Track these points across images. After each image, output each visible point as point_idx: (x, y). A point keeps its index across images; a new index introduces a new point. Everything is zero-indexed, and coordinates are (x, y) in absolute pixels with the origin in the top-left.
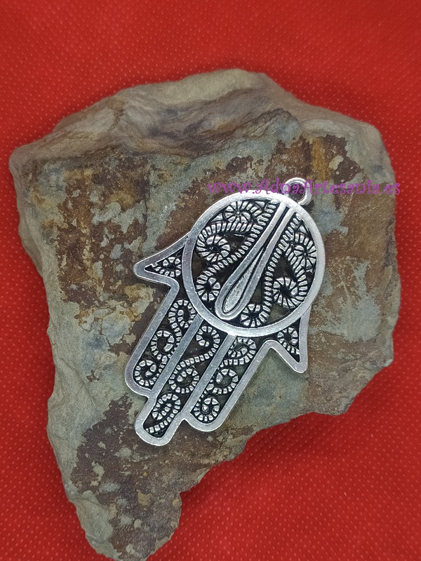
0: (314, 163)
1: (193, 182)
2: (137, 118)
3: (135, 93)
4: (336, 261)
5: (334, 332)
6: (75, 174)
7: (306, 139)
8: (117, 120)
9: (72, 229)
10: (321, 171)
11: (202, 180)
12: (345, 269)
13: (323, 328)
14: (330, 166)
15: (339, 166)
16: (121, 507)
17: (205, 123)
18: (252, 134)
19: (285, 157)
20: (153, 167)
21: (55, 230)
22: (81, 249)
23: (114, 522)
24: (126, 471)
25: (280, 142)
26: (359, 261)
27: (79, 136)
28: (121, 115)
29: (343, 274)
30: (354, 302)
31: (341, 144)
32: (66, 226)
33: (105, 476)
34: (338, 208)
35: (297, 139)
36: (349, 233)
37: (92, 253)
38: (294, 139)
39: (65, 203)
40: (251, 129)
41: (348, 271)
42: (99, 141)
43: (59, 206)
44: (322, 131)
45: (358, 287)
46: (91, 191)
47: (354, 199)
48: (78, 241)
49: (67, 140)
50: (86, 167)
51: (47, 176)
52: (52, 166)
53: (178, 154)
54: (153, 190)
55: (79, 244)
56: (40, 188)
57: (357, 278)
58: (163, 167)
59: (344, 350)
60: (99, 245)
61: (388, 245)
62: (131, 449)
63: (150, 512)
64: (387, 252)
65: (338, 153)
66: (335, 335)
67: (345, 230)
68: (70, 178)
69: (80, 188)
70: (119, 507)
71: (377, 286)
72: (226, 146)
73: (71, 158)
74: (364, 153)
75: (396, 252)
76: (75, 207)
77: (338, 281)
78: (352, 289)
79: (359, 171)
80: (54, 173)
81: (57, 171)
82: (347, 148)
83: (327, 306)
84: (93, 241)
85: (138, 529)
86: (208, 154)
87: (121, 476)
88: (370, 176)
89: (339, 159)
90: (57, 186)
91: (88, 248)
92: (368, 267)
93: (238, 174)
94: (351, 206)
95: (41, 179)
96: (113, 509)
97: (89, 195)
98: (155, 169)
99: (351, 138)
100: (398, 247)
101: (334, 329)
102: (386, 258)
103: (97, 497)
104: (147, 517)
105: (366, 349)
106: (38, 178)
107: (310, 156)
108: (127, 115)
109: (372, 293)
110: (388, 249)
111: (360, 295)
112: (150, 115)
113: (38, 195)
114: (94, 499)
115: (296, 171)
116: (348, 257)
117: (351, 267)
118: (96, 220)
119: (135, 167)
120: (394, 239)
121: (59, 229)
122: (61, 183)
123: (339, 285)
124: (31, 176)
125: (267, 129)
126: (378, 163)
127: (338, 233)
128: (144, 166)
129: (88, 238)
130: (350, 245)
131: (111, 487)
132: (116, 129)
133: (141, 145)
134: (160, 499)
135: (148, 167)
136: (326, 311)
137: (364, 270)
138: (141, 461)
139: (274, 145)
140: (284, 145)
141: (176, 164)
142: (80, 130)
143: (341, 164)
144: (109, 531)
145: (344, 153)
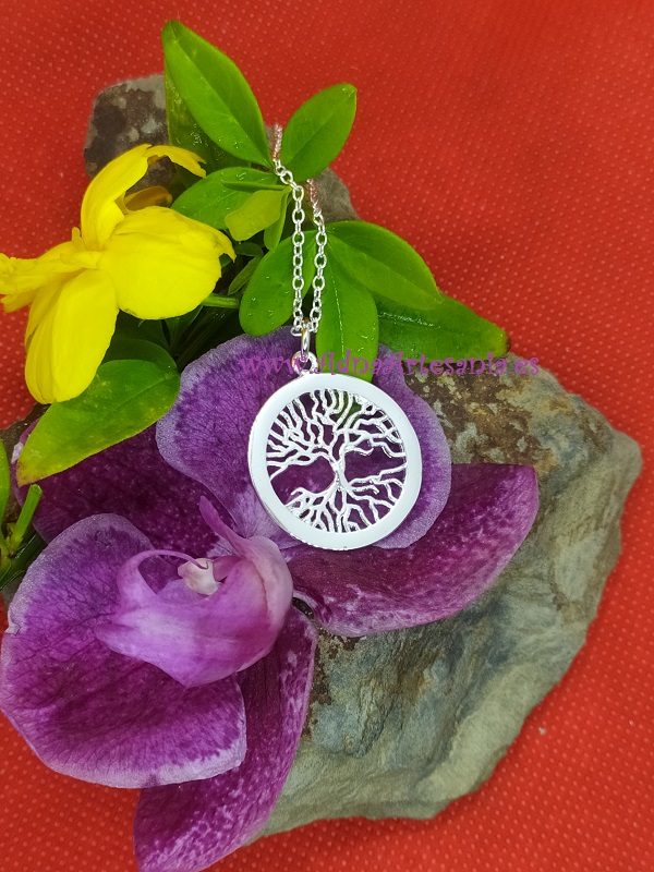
2: (533, 612)
3: (564, 651)
6: (543, 468)
8: (554, 588)
9: (490, 397)
17: (443, 670)
21: (508, 382)
22: (459, 382)
27: (582, 530)
28: (555, 599)
32: (500, 395)
37: (441, 385)
39: (524, 424)
43: (528, 414)
48: (471, 390)
51: (574, 442)
52: (578, 457)
55: (467, 386)
56: (569, 420)
60: (442, 401)
68: (545, 458)
69: (522, 454)
73: (566, 486)
76: (509, 428)
80: (569, 450)
81: (568, 456)
84: (452, 402)
90: (551, 438)
91: (452, 389)
95: (578, 433)
97: (505, 455)
106: (582, 432)
108: (549, 605)
112: (521, 630)
122: (550, 445)
124: (593, 427)
129: (461, 402)
132: (545, 571)
142: (587, 541)
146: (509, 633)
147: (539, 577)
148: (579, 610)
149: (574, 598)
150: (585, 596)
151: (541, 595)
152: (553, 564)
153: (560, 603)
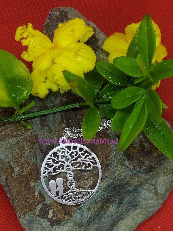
1: (109, 170)
4: (30, 169)
5: (16, 138)
7: (69, 217)
8: (156, 188)
10: (56, 206)
11: (105, 172)
12: (24, 168)
13: (22, 137)
14: (52, 210)
17: (117, 206)
20: (129, 168)
25: (80, 208)
26: (19, 175)
27: (168, 173)
29: (24, 165)
30: (13, 155)
31: (52, 224)
34: (40, 193)
36: (30, 184)
41: (22, 167)
42: (158, 174)
44: (63, 225)
45: (14, 163)
47: (35, 201)
50: (157, 157)
53: (121, 179)
54: (124, 158)
58: (125, 170)
59: (8, 133)
61: (10, 190)
64: (8, 186)
65: (51, 218)
67: (32, 184)
71: (6, 168)
72: (102, 194)
74: (40, 226)
75: (4, 189)
77: (25, 160)
78: (17, 160)
79: (38, 215)
82: (49, 223)
83: (24, 147)
86: (109, 186)
88: (32, 216)
89: (50, 216)
92: (14, 174)
93: (91, 184)
94: (35, 197)
100: (4, 191)
102: (8, 183)
108: (153, 193)
109: (7, 164)
110: (9, 188)
111: (12, 160)
116: (25, 174)
117: (22, 170)
119: (137, 165)
120: (8, 195)
123: (23, 159)
126: (31, 225)
127: (34, 182)
128: (133, 167)
130: (27, 179)
135: (131, 167)
136: (23, 145)
137: (15, 172)
141: (120, 174)
142: (168, 176)
143: (48, 214)
145: (49, 220)
146: (139, 199)
147: (152, 184)
148: (161, 197)
149: (161, 193)
150: (164, 193)
151: (151, 190)
152: (157, 181)
153: (156, 193)
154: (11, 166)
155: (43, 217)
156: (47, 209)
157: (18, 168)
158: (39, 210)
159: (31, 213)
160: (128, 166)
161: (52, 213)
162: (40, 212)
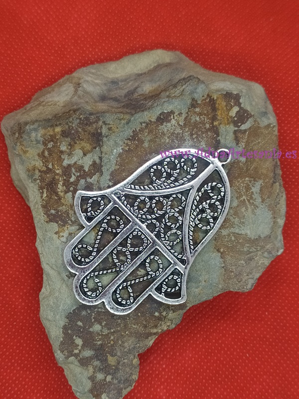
0: (219, 113)
1: (133, 131)
2: (90, 88)
3: (88, 71)
4: (238, 182)
5: (240, 232)
6: (49, 131)
7: (211, 96)
8: (76, 91)
9: (49, 171)
10: (224, 118)
11: (139, 130)
12: (245, 187)
13: (232, 230)
14: (230, 114)
15: (236, 114)
16: (96, 367)
17: (139, 90)
18: (173, 95)
19: (197, 110)
20: (104, 122)
21: (37, 172)
22: (56, 184)
23: (92, 378)
24: (98, 341)
25: (193, 99)
26: (255, 180)
27: (50, 104)
28: (79, 87)
29: (244, 190)
30: (253, 210)
31: (237, 98)
32: (44, 169)
33: (83, 346)
34: (237, 144)
35: (206, 96)
36: (246, 161)
37: (64, 187)
38: (203, 96)
39: (43, 152)
40: (172, 91)
41: (248, 188)
42: (64, 106)
43: (39, 155)
44: (223, 89)
45: (256, 199)
46: (61, 142)
47: (248, 137)
48: (54, 178)
49: (41, 107)
50: (56, 125)
51: (29, 134)
52: (32, 127)
53: (121, 113)
54: (105, 139)
55: (54, 180)
56: (24, 143)
57: (255, 193)
58: (111, 123)
59: (248, 245)
60: (69, 181)
61: (275, 168)
62: (101, 325)
63: (117, 369)
64: (274, 173)
65: (235, 105)
66: (241, 234)
67: (243, 159)
68: (45, 134)
69: (53, 141)
70: (95, 368)
71: (268, 197)
72: (155, 105)
73: (45, 120)
74: (254, 103)
75: (281, 173)
76: (50, 154)
77: (241, 196)
78: (251, 201)
79: (250, 117)
80: (33, 131)
81: (36, 130)
82: (241, 101)
83: (234, 214)
84: (65, 178)
85: (109, 382)
86: (143, 111)
87: (95, 345)
88: (258, 120)
89: (236, 109)
90: (36, 140)
91: (61, 183)
92: (261, 184)
93: (165, 124)
94: (246, 142)
95: (25, 136)
96: (91, 369)
97: (60, 145)
98: (106, 124)
99: (243, 94)
100: (282, 169)
101: (240, 230)
102: (274, 177)
103: (79, 361)
104: (115, 373)
105: (264, 243)
106: (22, 136)
107: (215, 108)
108: (83, 87)
109: (266, 203)
110: (275, 171)
111: (258, 205)
112: (99, 86)
113: (23, 148)
114: (77, 363)
115: (206, 119)
116: (247, 179)
117: (249, 185)
118: (66, 163)
119: (91, 123)
120: (279, 163)
121: (40, 171)
122: (39, 138)
123: (242, 199)
124: (17, 134)
125: (183, 90)
126: (264, 110)
127: (239, 162)
128: (97, 123)
129: (61, 176)
130: (248, 170)
131: (88, 353)
132: (76, 97)
133: (94, 108)
134: (124, 359)
135: (100, 123)
136: (234, 218)
137: (259, 187)
138: (108, 333)
139: (189, 102)
140: (196, 101)
141: (120, 120)
142: (50, 100)
143: (238, 112)
144: (89, 385)
145: (239, 105)
154: (262, 197)
155: (246, 111)
156: (236, 119)
157: (253, 190)
158: (248, 122)
159: (258, 123)
160: (104, 126)
161: (231, 111)
162: (247, 120)
